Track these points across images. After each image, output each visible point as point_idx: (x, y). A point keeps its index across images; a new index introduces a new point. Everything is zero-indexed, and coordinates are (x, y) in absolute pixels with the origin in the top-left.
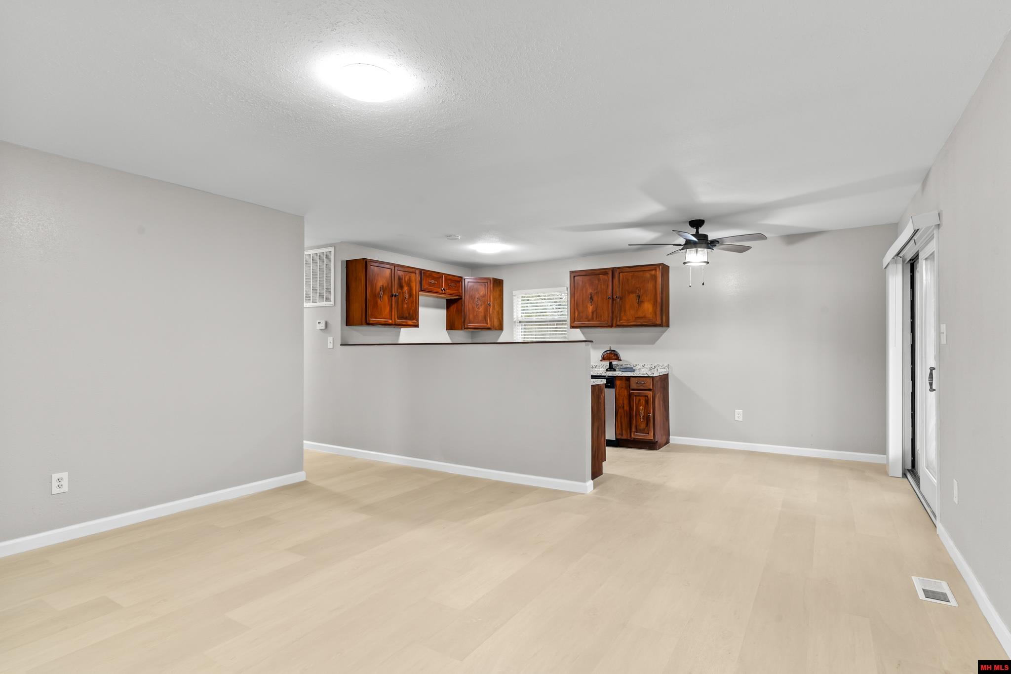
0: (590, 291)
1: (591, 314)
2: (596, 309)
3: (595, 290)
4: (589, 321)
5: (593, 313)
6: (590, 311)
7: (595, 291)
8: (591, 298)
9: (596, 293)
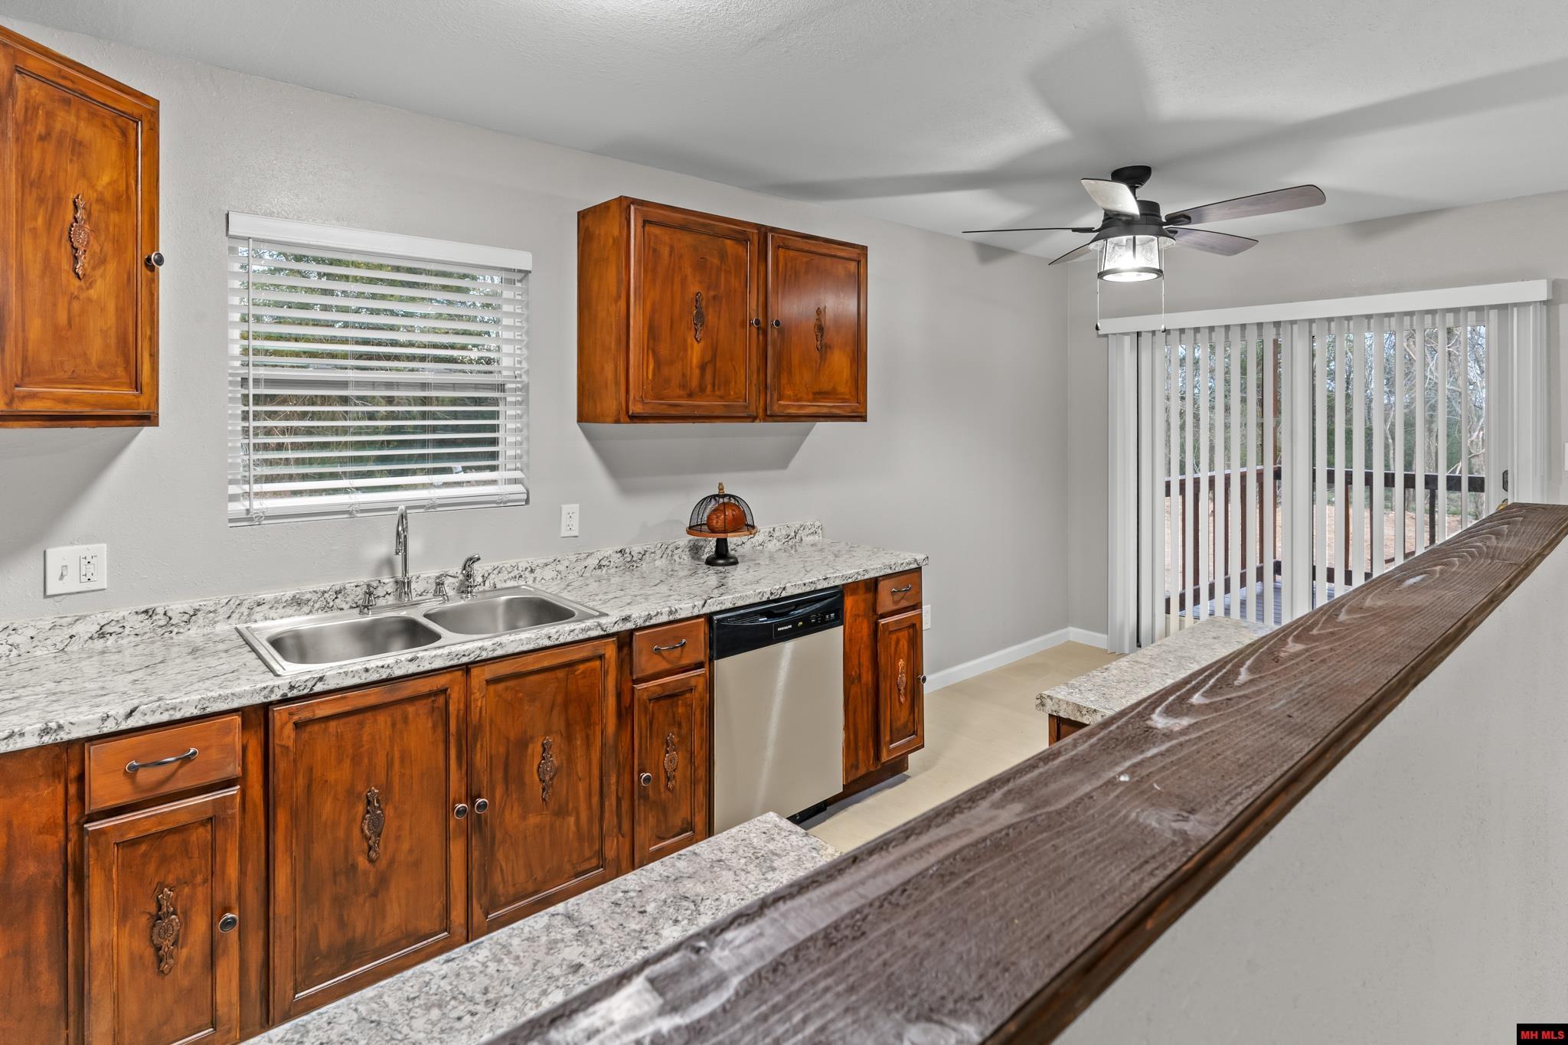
0: (694, 288)
1: (697, 372)
2: (714, 356)
3: (709, 289)
4: (690, 395)
5: (703, 368)
6: (695, 361)
7: (712, 293)
8: (700, 318)
9: (714, 297)
